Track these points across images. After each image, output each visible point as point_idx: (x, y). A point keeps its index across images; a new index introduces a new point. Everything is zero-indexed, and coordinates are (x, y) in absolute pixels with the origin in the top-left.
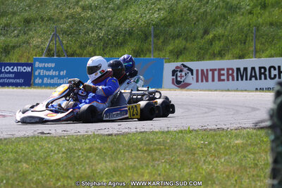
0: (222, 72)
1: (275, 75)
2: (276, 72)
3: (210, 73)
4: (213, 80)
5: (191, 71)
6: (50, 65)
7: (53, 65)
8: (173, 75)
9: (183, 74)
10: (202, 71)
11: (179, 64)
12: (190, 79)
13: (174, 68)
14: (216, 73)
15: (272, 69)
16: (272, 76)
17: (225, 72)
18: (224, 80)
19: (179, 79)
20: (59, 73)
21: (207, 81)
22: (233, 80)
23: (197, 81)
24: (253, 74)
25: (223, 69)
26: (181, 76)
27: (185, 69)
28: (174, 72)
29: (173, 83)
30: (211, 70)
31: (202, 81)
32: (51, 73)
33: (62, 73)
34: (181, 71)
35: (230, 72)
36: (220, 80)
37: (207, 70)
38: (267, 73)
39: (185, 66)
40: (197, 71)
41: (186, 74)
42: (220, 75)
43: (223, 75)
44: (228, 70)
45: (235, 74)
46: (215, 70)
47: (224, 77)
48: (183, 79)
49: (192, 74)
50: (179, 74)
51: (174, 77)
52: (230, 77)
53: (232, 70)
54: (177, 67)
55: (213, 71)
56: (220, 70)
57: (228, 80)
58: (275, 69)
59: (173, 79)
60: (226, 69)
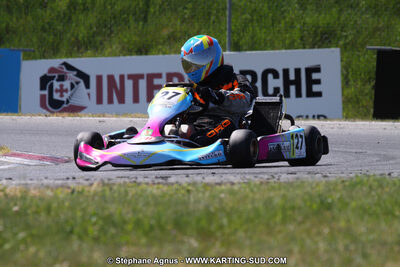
0: (156, 82)
1: (277, 90)
2: (279, 83)
3: (129, 84)
4: (136, 100)
5: (85, 78)
8: (43, 88)
9: (67, 84)
10: (111, 78)
11: (56, 63)
12: (83, 96)
13: (44, 71)
14: (143, 84)
15: (270, 76)
16: (271, 91)
17: (163, 81)
19: (56, 96)
21: (122, 100)
23: (99, 101)
25: (159, 76)
26: (62, 91)
27: (71, 75)
28: (45, 81)
29: (43, 105)
30: (130, 77)
31: (110, 101)
34: (62, 78)
35: (176, 81)
37: (122, 77)
38: (259, 84)
39: (70, 68)
40: (99, 78)
41: (72, 86)
43: (159, 87)
44: (170, 76)
46: (141, 76)
48: (66, 96)
49: (87, 86)
50: (56, 85)
51: (46, 92)
54: (52, 70)
55: (136, 78)
56: (151, 77)
58: (276, 76)
59: (43, 97)
60: (164, 76)
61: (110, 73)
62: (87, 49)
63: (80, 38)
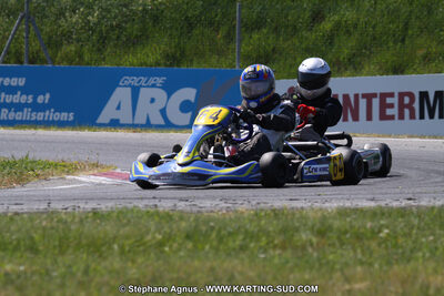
0: (389, 100)
3: (363, 103)
4: (369, 118)
6: (14, 82)
7: (22, 82)
10: (346, 97)
14: (376, 102)
17: (395, 100)
18: (392, 117)
20: (35, 98)
21: (356, 118)
22: (412, 117)
25: (392, 95)
30: (364, 96)
31: (345, 119)
32: (18, 98)
33: (40, 99)
35: (407, 100)
36: (383, 117)
37: (356, 96)
42: (384, 106)
43: (392, 106)
44: (402, 95)
45: (416, 105)
46: (375, 95)
47: (393, 111)
52: (407, 112)
53: (411, 95)
54: (292, 89)
55: (369, 97)
56: (384, 96)
57: (401, 117)
60: (396, 95)
61: (346, 93)
62: (346, 69)
63: (341, 59)
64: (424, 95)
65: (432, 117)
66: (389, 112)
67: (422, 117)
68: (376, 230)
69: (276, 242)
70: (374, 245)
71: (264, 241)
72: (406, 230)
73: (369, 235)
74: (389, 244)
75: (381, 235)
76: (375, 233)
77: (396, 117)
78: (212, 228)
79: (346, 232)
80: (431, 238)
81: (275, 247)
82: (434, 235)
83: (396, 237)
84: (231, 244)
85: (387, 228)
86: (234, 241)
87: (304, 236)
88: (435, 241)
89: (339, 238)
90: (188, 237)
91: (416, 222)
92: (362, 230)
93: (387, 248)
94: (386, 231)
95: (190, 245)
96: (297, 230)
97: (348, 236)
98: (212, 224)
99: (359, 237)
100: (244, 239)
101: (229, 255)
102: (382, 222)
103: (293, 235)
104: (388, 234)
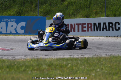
0: (84, 26)
1: (119, 28)
2: (120, 26)
3: (76, 26)
4: (78, 31)
14: (80, 26)
15: (117, 24)
16: (117, 29)
17: (86, 26)
18: (85, 31)
22: (91, 31)
24: (105, 27)
25: (85, 24)
30: (77, 24)
31: (71, 31)
35: (90, 25)
36: (83, 31)
37: (75, 24)
38: (114, 26)
40: (68, 25)
43: (85, 27)
44: (88, 24)
45: (93, 27)
46: (80, 24)
47: (86, 29)
52: (90, 29)
53: (91, 24)
55: (78, 25)
56: (83, 24)
58: (119, 24)
60: (87, 24)
61: (71, 23)
64: (95, 24)
65: (97, 30)
66: (84, 29)
67: (94, 30)
68: (67, 65)
69: (35, 68)
70: (65, 69)
71: (31, 68)
72: (76, 65)
73: (64, 66)
74: (70, 69)
75: (68, 66)
76: (66, 65)
77: (87, 31)
78: (15, 65)
79: (57, 65)
80: (83, 67)
81: (35, 70)
82: (84, 66)
83: (73, 67)
84: (21, 69)
85: (70, 64)
86: (22, 68)
87: (44, 66)
88: (84, 68)
89: (55, 67)
90: (8, 67)
91: (79, 62)
92: (63, 65)
93: (69, 70)
94: (70, 65)
95: (8, 70)
96: (42, 65)
97: (58, 66)
98: (16, 63)
99: (61, 67)
100: (25, 68)
101: (19, 73)
102: (69, 62)
103: (40, 67)
104: (70, 66)
